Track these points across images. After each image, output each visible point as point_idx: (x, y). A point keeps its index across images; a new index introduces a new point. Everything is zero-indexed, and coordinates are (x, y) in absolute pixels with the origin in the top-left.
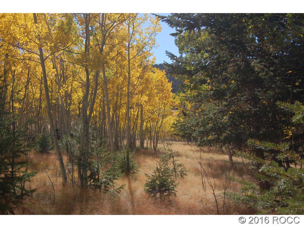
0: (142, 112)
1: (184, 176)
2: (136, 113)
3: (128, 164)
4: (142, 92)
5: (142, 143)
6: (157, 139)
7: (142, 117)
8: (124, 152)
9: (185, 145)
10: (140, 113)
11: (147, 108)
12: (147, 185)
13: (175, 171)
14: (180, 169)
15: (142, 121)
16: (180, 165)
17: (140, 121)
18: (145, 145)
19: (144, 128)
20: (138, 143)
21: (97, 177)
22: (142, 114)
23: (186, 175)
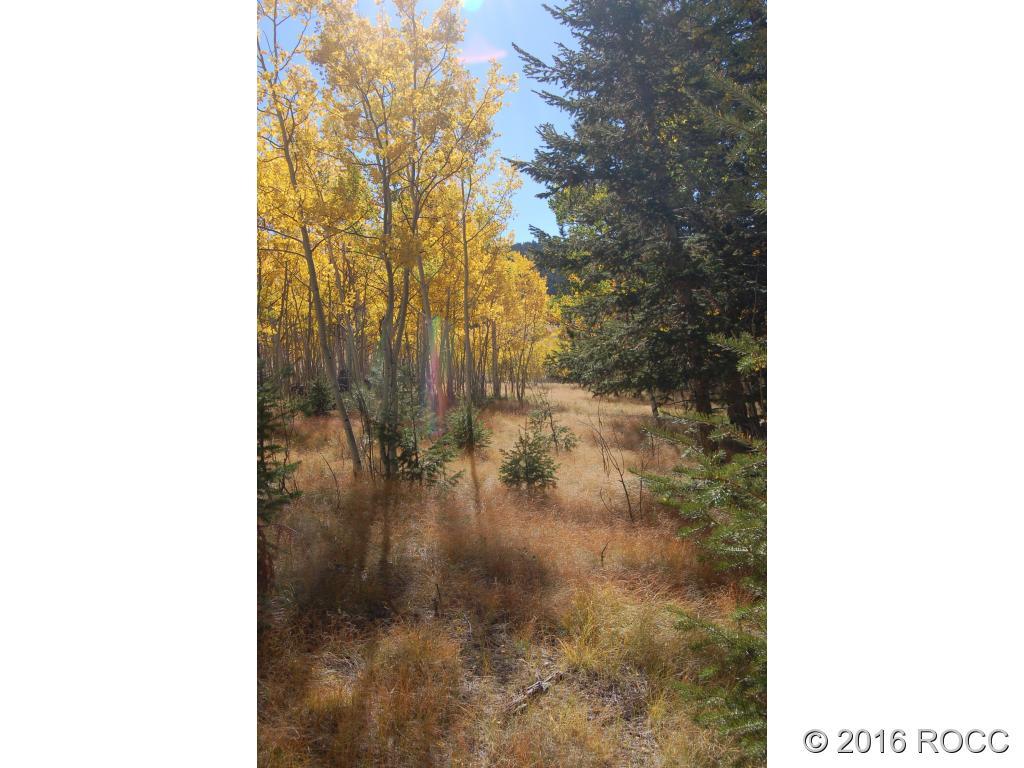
0: (494, 332)
1: (572, 449)
2: (484, 336)
3: (471, 430)
4: (492, 298)
5: (497, 389)
6: (522, 380)
7: (494, 344)
8: (462, 410)
9: (574, 388)
10: (490, 336)
11: (504, 325)
12: (504, 469)
13: (555, 441)
14: (563, 436)
15: (496, 351)
16: (564, 430)
17: (491, 349)
18: (503, 392)
19: (500, 361)
20: (489, 390)
21: (414, 458)
22: (494, 337)
23: (574, 446)
